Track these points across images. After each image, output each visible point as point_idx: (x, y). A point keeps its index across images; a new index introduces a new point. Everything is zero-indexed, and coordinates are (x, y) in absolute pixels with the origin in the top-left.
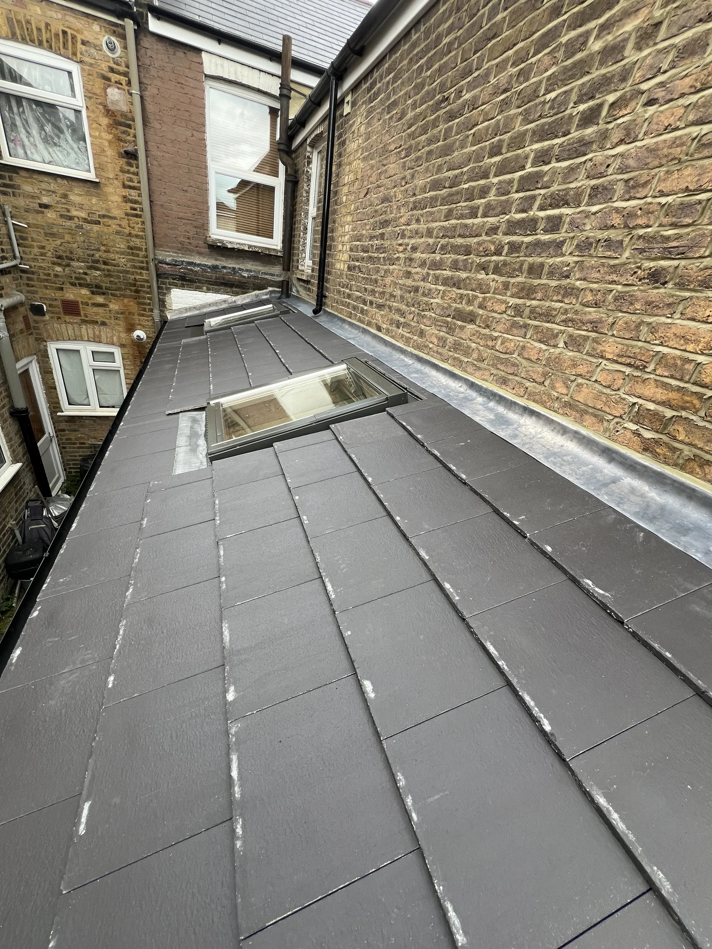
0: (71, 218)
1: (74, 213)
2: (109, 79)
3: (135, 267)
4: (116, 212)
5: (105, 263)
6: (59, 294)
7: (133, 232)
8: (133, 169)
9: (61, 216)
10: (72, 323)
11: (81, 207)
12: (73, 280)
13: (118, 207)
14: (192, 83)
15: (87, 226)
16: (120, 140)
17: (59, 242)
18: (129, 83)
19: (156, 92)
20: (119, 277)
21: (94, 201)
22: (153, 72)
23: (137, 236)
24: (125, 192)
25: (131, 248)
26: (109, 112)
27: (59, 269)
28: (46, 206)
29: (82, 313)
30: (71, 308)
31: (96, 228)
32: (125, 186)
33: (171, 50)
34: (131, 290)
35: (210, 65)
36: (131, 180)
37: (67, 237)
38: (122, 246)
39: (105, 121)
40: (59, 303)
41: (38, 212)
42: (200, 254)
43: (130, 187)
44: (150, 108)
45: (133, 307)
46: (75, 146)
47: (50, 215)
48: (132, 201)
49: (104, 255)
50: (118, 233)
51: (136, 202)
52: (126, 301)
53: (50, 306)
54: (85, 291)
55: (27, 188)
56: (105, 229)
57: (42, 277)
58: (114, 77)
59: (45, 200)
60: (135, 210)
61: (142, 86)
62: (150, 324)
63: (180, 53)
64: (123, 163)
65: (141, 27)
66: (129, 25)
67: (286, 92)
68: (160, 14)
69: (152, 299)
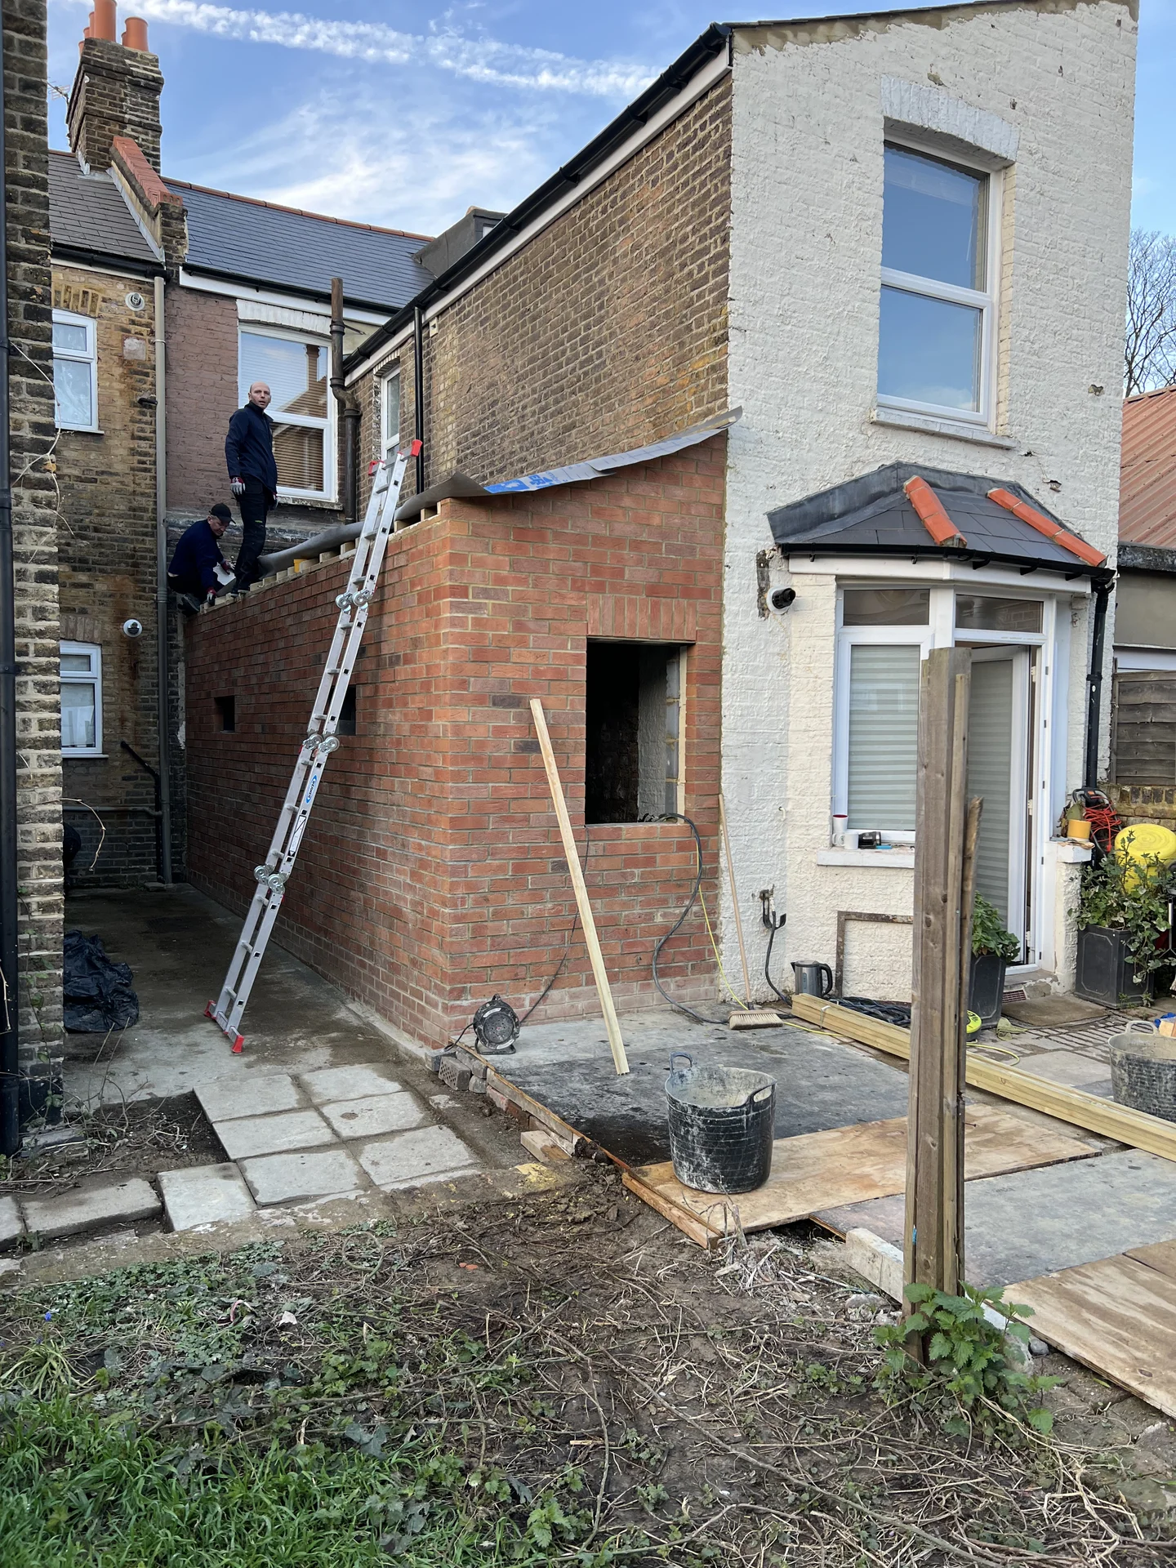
2: (129, 331)
3: (136, 533)
4: (119, 467)
5: (96, 530)
7: (138, 490)
8: (147, 418)
11: (76, 463)
13: (123, 461)
14: (225, 328)
15: (81, 486)
16: (133, 388)
18: (152, 333)
19: (182, 339)
20: (112, 547)
21: (93, 456)
22: (180, 321)
23: (143, 494)
24: (135, 444)
25: (134, 510)
26: (123, 362)
31: (90, 487)
32: (133, 437)
33: (201, 300)
34: (127, 564)
35: (245, 311)
36: (143, 430)
38: (122, 507)
39: (118, 371)
43: (140, 438)
44: (174, 355)
45: (130, 587)
46: (75, 398)
48: (140, 454)
49: (96, 520)
50: (118, 491)
51: (146, 454)
52: (118, 578)
56: (103, 488)
58: (134, 328)
60: (143, 464)
61: (167, 335)
62: (150, 609)
63: (211, 302)
64: (134, 412)
65: (171, 282)
66: (159, 282)
67: (340, 328)
68: (192, 270)
69: (154, 574)
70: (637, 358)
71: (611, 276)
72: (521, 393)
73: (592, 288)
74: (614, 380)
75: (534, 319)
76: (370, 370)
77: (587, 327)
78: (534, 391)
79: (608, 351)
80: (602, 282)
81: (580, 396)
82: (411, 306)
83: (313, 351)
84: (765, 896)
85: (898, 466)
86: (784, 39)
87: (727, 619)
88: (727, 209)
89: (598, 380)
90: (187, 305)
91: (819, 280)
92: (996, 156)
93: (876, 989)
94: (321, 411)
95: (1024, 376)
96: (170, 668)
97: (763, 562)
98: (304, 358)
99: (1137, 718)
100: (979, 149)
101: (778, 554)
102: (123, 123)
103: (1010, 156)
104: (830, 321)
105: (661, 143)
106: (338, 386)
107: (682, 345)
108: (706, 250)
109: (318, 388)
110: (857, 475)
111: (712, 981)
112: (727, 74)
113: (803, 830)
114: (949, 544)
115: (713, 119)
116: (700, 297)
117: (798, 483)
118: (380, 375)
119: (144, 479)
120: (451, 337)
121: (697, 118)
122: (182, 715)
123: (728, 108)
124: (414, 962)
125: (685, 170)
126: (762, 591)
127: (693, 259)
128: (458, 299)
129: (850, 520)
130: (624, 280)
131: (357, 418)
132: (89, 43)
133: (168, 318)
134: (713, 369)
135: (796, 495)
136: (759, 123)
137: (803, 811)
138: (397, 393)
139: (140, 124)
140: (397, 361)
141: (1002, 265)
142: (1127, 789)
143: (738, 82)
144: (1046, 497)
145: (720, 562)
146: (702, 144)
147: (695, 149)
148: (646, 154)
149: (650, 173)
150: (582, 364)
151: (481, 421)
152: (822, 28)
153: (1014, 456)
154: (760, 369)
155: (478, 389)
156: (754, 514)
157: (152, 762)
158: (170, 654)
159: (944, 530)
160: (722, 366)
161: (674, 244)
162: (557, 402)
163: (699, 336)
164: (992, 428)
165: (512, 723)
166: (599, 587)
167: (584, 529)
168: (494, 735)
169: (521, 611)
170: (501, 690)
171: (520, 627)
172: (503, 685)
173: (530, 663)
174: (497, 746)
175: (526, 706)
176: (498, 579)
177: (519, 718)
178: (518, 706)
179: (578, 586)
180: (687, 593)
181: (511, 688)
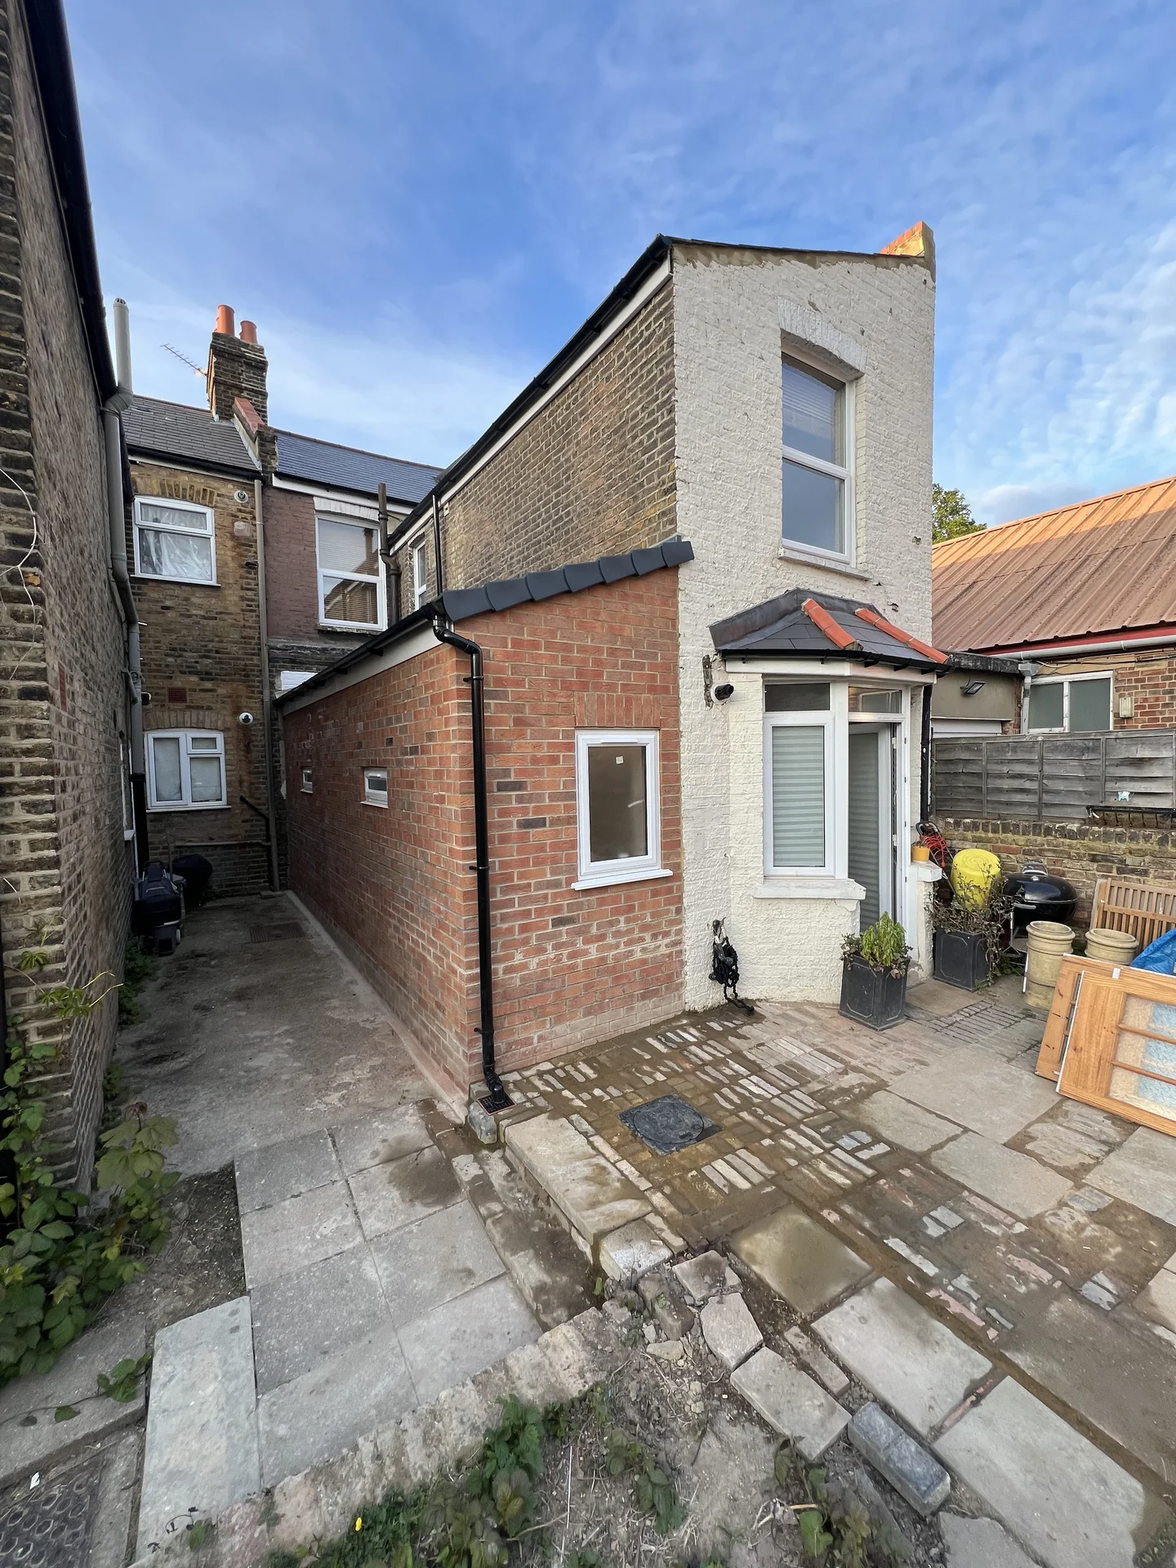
0: (190, 616)
1: (194, 612)
2: (237, 517)
3: (246, 654)
4: (232, 609)
5: (217, 652)
6: (167, 683)
7: (247, 624)
8: (253, 576)
9: (181, 615)
10: (175, 710)
11: (200, 607)
12: (184, 669)
13: (236, 605)
14: (307, 516)
15: (205, 622)
16: (242, 555)
17: (174, 637)
18: (254, 518)
19: (275, 522)
20: (229, 664)
21: (213, 601)
22: (273, 510)
23: (250, 627)
24: (243, 593)
25: (245, 638)
26: (233, 537)
27: (171, 659)
28: (168, 608)
29: (188, 699)
30: (177, 696)
31: (212, 622)
32: (242, 589)
33: (289, 496)
34: (240, 675)
35: (319, 504)
36: (249, 584)
37: (184, 632)
38: (236, 636)
39: (230, 544)
40: (166, 691)
41: (160, 613)
42: (310, 639)
43: (247, 589)
44: (270, 533)
45: (242, 690)
46: (200, 563)
47: (170, 614)
48: (248, 600)
49: (217, 645)
50: (232, 625)
51: (252, 600)
52: (235, 685)
53: (156, 694)
54: (194, 679)
55: (154, 595)
56: (221, 623)
57: (153, 667)
58: (241, 515)
59: (168, 603)
60: (250, 607)
61: (265, 519)
62: (258, 705)
63: (296, 498)
64: (242, 571)
65: (266, 484)
66: (257, 483)
67: (385, 516)
68: (281, 476)
69: (261, 682)
70: (598, 513)
71: (575, 455)
72: (509, 547)
73: (561, 465)
74: (580, 531)
75: (516, 494)
76: (406, 543)
77: (558, 495)
78: (519, 546)
79: (575, 511)
80: (567, 460)
81: (554, 546)
82: (429, 497)
83: (369, 533)
84: (717, 925)
85: (798, 591)
86: (710, 258)
87: (683, 710)
88: (672, 386)
89: (567, 533)
90: (280, 499)
91: (740, 447)
92: (852, 368)
93: (802, 991)
94: (375, 572)
95: (874, 528)
96: (273, 744)
97: (707, 663)
98: (363, 538)
99: (952, 768)
100: (841, 361)
101: (718, 657)
102: (241, 390)
103: (861, 369)
104: (749, 479)
105: (613, 348)
106: (385, 554)
107: (635, 498)
108: (655, 422)
109: (372, 558)
110: (771, 597)
111: (680, 997)
112: (669, 279)
113: (743, 871)
114: (850, 648)
115: (656, 320)
116: (649, 459)
117: (730, 604)
118: (413, 546)
119: (251, 619)
120: (458, 515)
121: (642, 323)
122: (283, 776)
123: (670, 307)
124: (439, 1006)
125: (634, 364)
126: (707, 687)
127: (643, 431)
128: (462, 488)
129: (768, 631)
130: (585, 457)
131: (398, 576)
132: (216, 335)
133: (265, 507)
134: (664, 514)
135: (729, 612)
136: (694, 321)
137: (742, 857)
138: (423, 558)
139: (252, 391)
140: (423, 536)
141: (857, 449)
142: (951, 820)
143: (678, 287)
144: (889, 614)
145: (676, 664)
146: (648, 340)
147: (642, 346)
148: (600, 359)
149: (603, 373)
150: (555, 523)
151: (481, 570)
152: (736, 254)
153: (870, 585)
154: (701, 513)
155: (478, 548)
156: (700, 627)
157: (263, 809)
158: (273, 735)
159: (845, 638)
160: (673, 510)
161: (626, 422)
162: (536, 551)
163: (650, 490)
164: (853, 565)
165: (514, 805)
166: (584, 687)
167: (570, 639)
168: (499, 816)
169: (519, 709)
170: (505, 777)
171: (519, 722)
172: (506, 773)
173: (529, 752)
174: (502, 826)
175: (526, 789)
176: (499, 682)
177: (520, 799)
178: (519, 790)
179: (567, 686)
180: (652, 689)
181: (513, 774)
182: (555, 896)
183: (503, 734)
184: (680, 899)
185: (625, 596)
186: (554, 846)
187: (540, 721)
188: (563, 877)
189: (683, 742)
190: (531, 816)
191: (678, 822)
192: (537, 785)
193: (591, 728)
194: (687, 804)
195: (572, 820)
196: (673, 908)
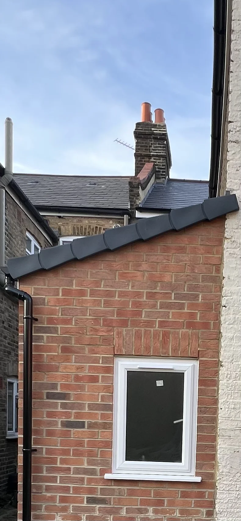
145: (218, 304)
165: (60, 409)
166: (124, 324)
167: (112, 287)
168: (48, 417)
169: (66, 340)
170: (53, 389)
171: (65, 350)
172: (54, 386)
173: (73, 372)
174: (50, 424)
175: (69, 399)
176: (50, 321)
177: (64, 406)
178: (64, 399)
179: (108, 324)
180: (191, 325)
181: (59, 387)
182: (90, 481)
183: (52, 358)
184: (212, 504)
185: (166, 249)
186: (92, 444)
187: (84, 349)
188: (98, 468)
189: (222, 371)
190: (72, 419)
191: (214, 439)
192: (78, 397)
193: (128, 355)
194: (222, 424)
195: (108, 426)
196: (204, 510)
